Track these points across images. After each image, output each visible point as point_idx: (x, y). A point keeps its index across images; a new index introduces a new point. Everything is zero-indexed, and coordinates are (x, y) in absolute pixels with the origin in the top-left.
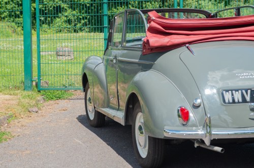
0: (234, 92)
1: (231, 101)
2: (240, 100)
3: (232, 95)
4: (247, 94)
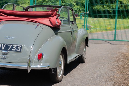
4: (4, 46)
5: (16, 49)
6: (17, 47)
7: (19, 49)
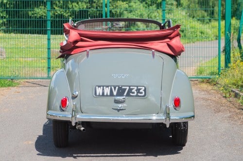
0: (105, 87)
1: (101, 94)
2: (109, 94)
3: (103, 89)
4: (115, 89)
5: (137, 93)
6: (138, 90)
7: (141, 93)
